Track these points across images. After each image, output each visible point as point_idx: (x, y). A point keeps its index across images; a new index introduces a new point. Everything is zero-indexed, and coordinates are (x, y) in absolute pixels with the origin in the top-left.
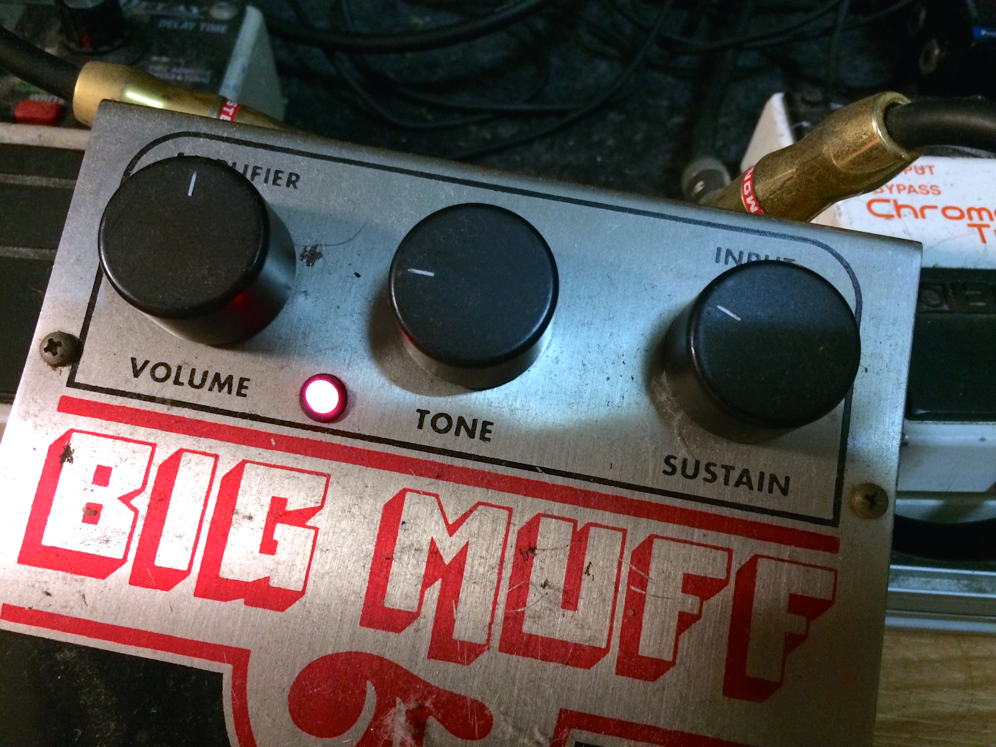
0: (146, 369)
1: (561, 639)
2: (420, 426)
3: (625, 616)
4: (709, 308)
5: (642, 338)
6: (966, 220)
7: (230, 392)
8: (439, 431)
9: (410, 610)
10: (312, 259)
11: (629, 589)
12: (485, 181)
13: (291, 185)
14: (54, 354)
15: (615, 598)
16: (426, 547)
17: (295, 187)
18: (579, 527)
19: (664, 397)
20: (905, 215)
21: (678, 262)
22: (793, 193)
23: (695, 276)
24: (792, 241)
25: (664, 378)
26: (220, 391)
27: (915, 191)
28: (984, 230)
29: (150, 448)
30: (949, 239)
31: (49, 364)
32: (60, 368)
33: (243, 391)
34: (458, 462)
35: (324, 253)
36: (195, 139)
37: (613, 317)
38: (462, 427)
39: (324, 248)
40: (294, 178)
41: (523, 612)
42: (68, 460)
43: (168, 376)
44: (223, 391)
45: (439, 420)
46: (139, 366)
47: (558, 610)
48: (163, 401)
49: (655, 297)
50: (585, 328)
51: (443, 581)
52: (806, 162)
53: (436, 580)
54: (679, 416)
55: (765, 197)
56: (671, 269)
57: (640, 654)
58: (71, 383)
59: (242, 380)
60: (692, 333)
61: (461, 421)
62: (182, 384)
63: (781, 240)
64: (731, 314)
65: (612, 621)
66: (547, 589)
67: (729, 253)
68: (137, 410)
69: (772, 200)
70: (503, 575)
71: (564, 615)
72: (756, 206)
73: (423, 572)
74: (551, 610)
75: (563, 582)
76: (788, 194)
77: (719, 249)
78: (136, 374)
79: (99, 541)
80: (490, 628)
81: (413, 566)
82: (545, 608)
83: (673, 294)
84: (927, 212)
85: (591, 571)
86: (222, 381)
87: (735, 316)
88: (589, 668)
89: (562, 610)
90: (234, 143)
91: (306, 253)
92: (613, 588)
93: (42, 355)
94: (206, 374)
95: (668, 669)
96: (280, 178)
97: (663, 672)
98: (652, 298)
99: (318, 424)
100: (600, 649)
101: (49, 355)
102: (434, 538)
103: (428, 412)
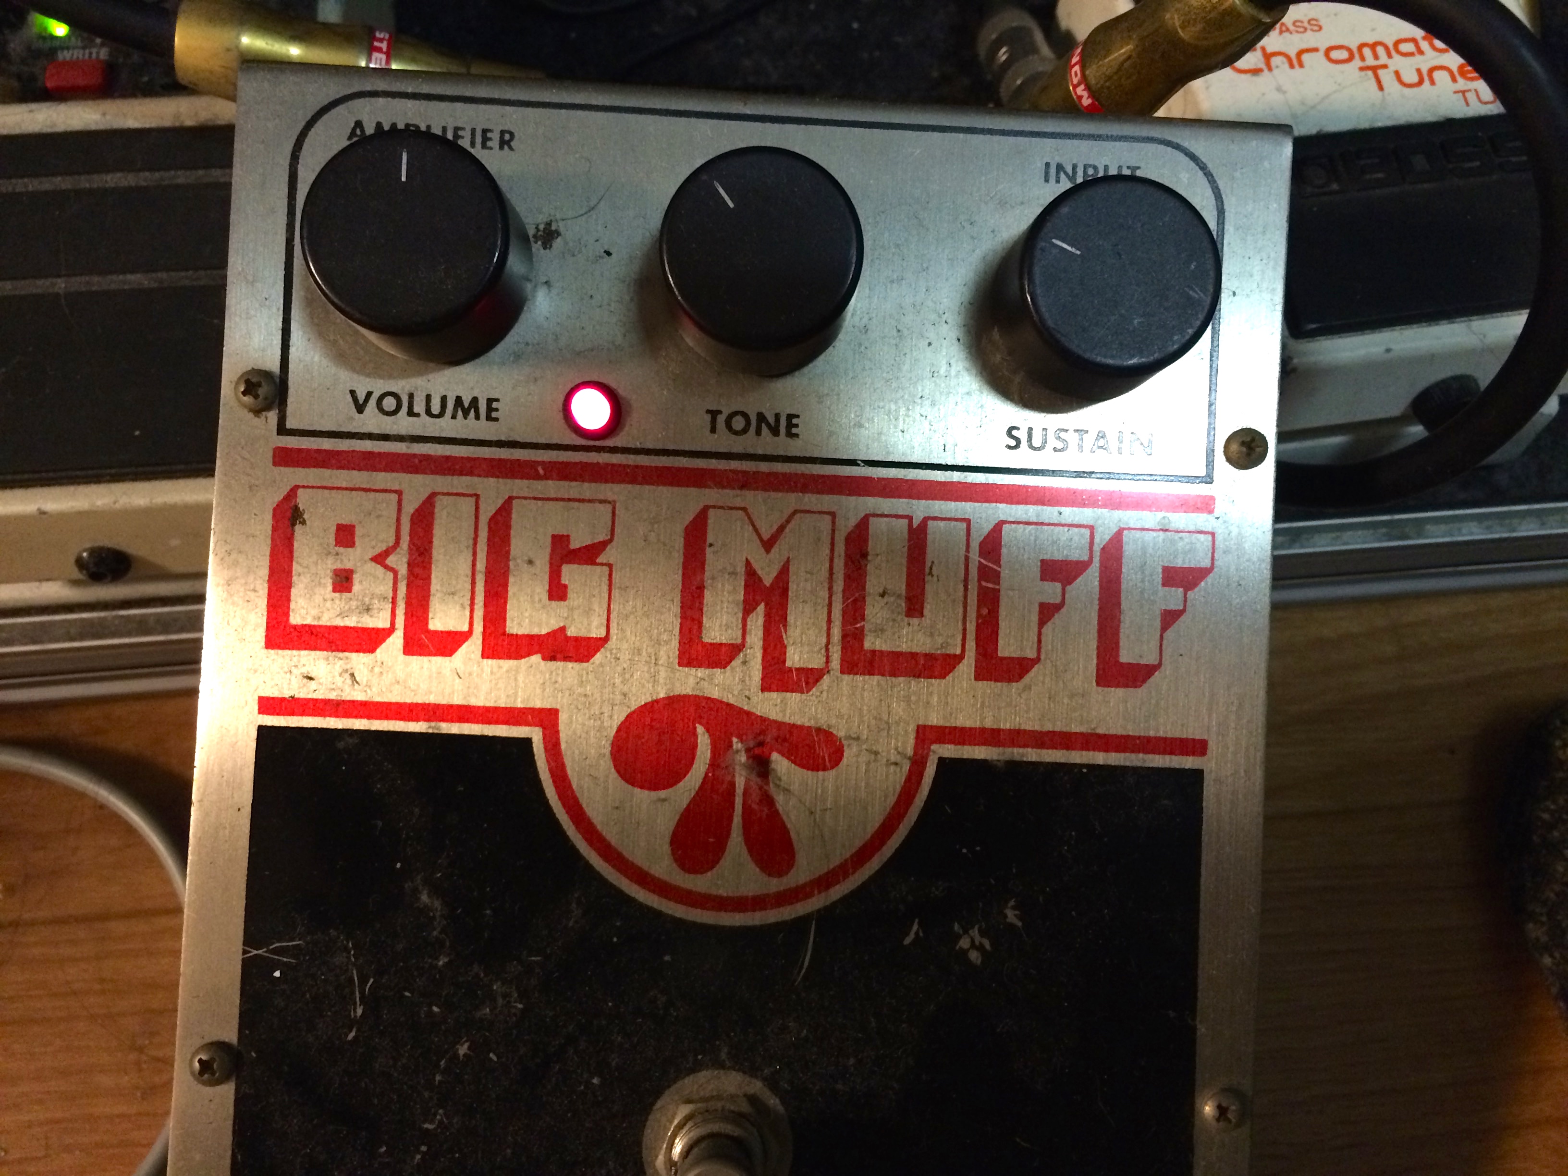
0: (370, 402)
1: (909, 650)
2: (713, 430)
3: (979, 616)
4: (1043, 244)
5: (964, 289)
6: (1357, 63)
7: (477, 417)
8: (736, 433)
9: (733, 642)
10: (549, 240)
11: (980, 586)
12: (748, 111)
13: (506, 147)
14: (256, 397)
15: (966, 597)
16: (741, 569)
17: (511, 148)
18: (916, 523)
19: (998, 357)
20: (1277, 67)
21: (1000, 187)
22: (1134, 78)
23: (1022, 203)
24: (1135, 144)
25: (996, 335)
26: (465, 418)
27: (1288, 30)
28: (1381, 72)
29: (394, 497)
30: (1335, 92)
31: (251, 410)
32: (264, 413)
33: (494, 414)
34: (764, 467)
35: (562, 229)
36: (373, 100)
37: (927, 268)
38: (763, 425)
39: (561, 224)
40: (507, 137)
41: (863, 627)
42: (300, 523)
43: (399, 407)
44: (469, 417)
45: (734, 419)
46: (361, 398)
47: (902, 620)
48: (400, 438)
49: (975, 235)
50: (895, 285)
51: (766, 606)
52: (1147, 36)
53: (758, 604)
54: (1018, 379)
55: (1099, 86)
56: (991, 198)
57: (1000, 654)
58: (282, 430)
59: (490, 401)
60: (1026, 276)
61: (761, 417)
62: (417, 415)
63: (1122, 143)
64: (1069, 248)
65: (964, 623)
66: (886, 598)
67: (1060, 168)
68: (371, 453)
69: (1108, 88)
70: (835, 588)
71: (909, 624)
72: (1089, 97)
73: (742, 598)
74: (894, 620)
75: (904, 587)
76: (1128, 78)
77: (1047, 165)
78: (360, 408)
79: (358, 611)
80: (827, 650)
81: (729, 592)
82: (887, 619)
83: (997, 229)
84: (1305, 57)
85: (934, 571)
86: (466, 405)
87: (1073, 250)
88: (944, 678)
89: (906, 619)
90: (424, 99)
91: (540, 233)
92: (961, 587)
93: (239, 401)
94: (444, 399)
95: (1032, 667)
96: (490, 139)
97: (1028, 671)
98: (972, 238)
99: (591, 443)
100: (955, 655)
101: (247, 399)
102: (749, 558)
103: (720, 412)
